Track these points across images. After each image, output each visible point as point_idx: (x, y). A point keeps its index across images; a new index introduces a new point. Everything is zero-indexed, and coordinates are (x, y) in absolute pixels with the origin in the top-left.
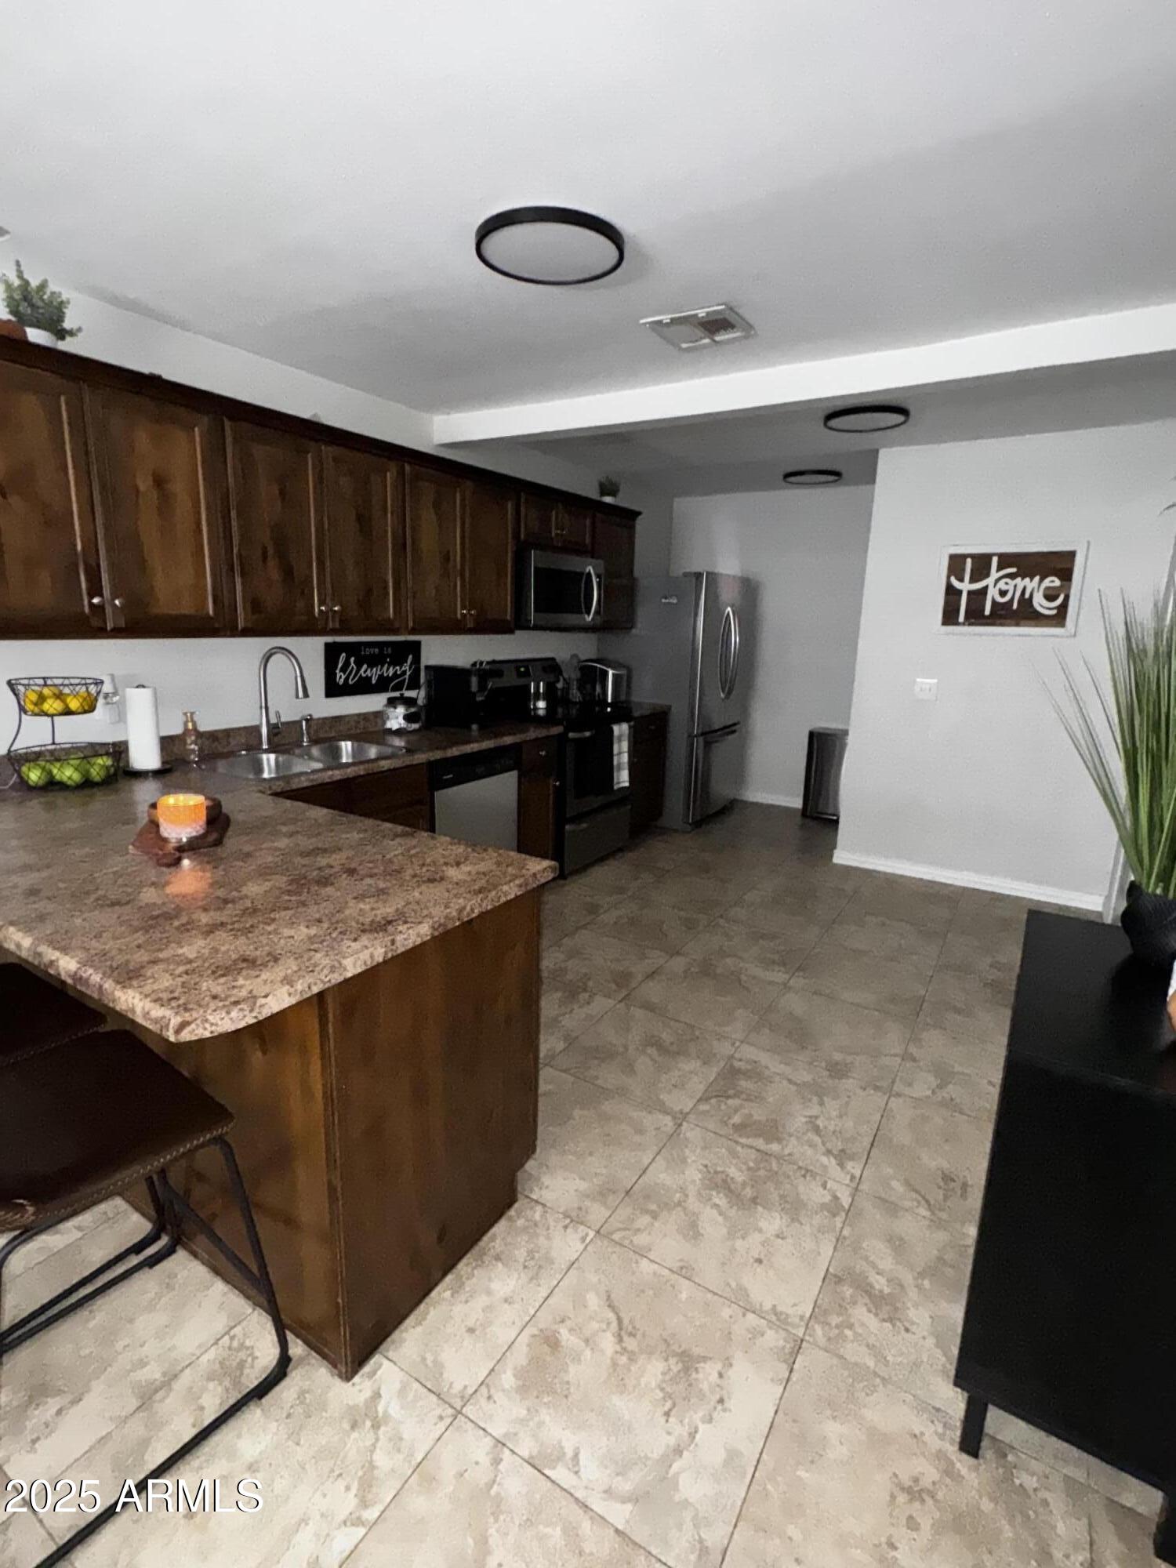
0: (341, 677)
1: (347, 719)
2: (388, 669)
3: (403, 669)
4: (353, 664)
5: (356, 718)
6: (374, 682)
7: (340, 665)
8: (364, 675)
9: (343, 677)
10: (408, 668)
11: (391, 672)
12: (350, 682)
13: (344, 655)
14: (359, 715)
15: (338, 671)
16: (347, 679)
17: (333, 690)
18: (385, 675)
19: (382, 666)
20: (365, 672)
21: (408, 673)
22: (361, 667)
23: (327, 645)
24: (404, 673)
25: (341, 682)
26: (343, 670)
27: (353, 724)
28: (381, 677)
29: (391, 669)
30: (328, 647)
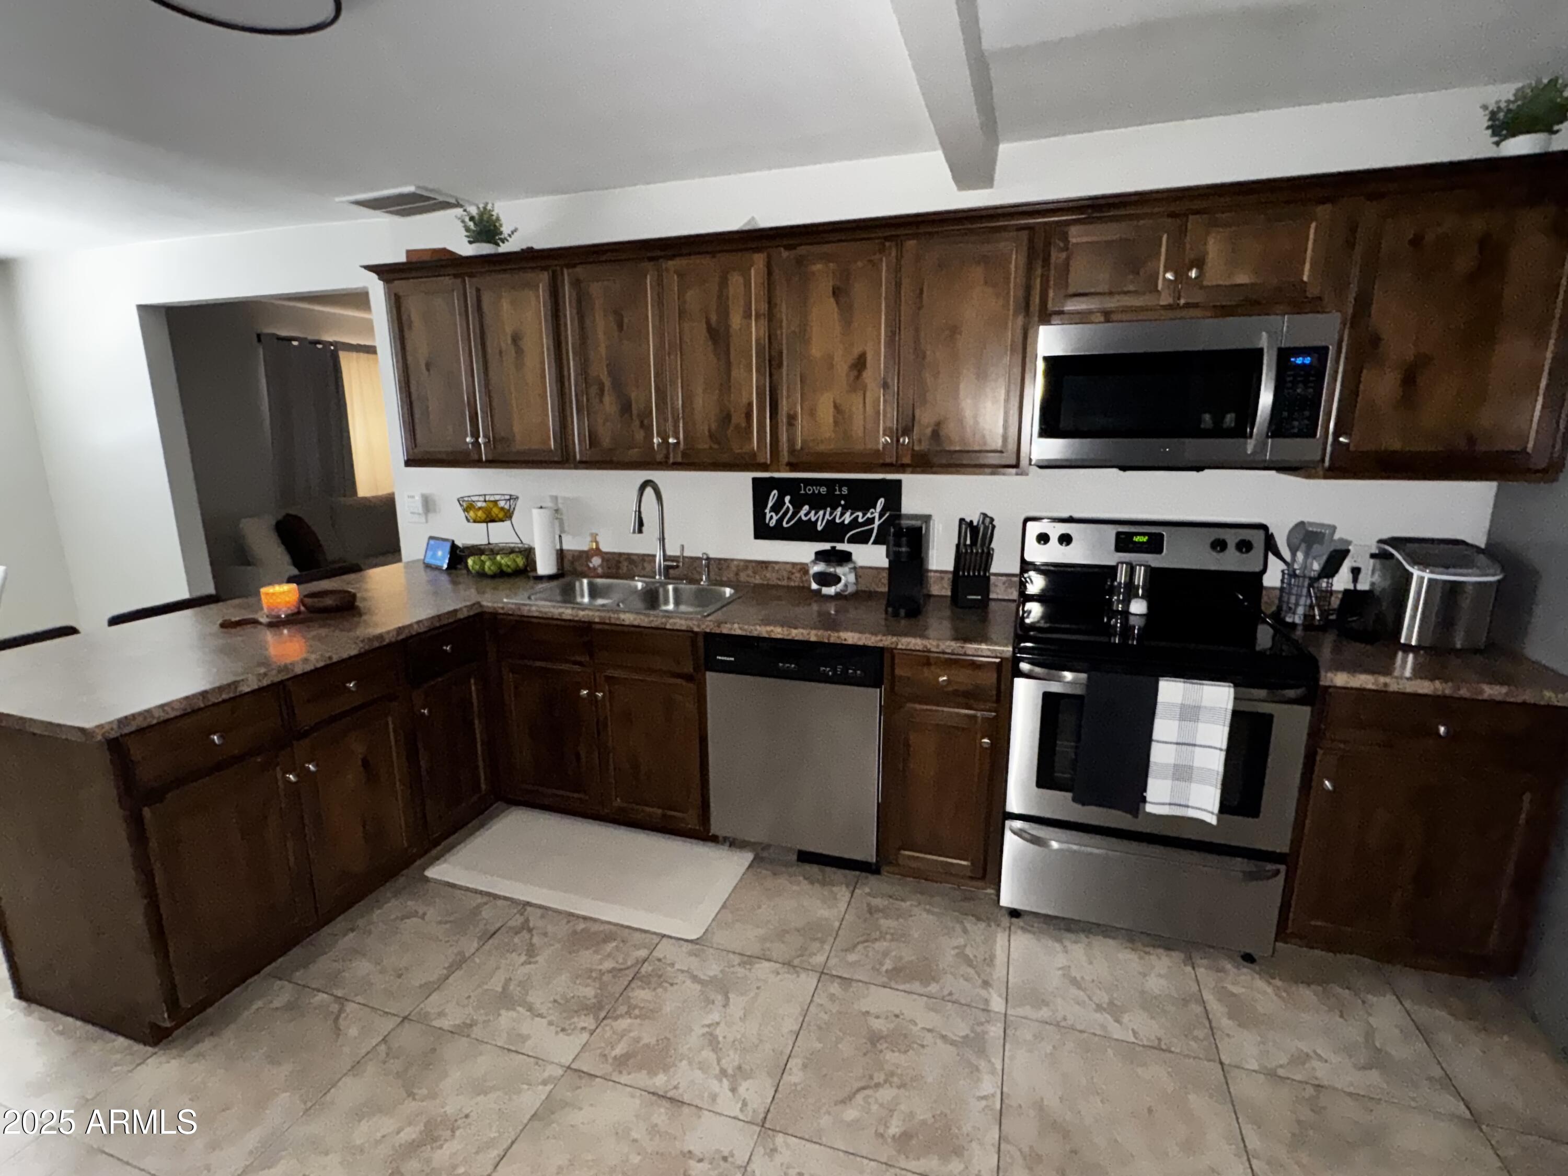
0: (771, 518)
1: (777, 567)
2: (842, 514)
3: (869, 515)
4: (787, 504)
5: (789, 567)
6: (820, 528)
7: (770, 504)
8: (804, 518)
9: (775, 518)
10: (877, 515)
11: (847, 518)
12: (785, 524)
13: (775, 492)
14: (794, 565)
15: (767, 511)
16: (780, 521)
17: (762, 531)
18: (838, 521)
19: (834, 509)
20: (806, 515)
21: (877, 523)
22: (801, 508)
23: (755, 480)
24: (871, 521)
25: (773, 523)
26: (776, 508)
27: (785, 574)
28: (831, 523)
29: (848, 514)
30: (757, 484)
